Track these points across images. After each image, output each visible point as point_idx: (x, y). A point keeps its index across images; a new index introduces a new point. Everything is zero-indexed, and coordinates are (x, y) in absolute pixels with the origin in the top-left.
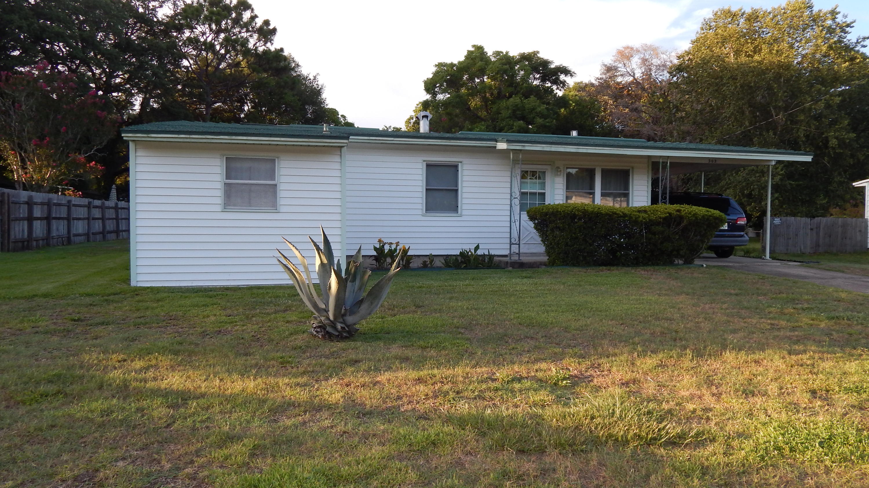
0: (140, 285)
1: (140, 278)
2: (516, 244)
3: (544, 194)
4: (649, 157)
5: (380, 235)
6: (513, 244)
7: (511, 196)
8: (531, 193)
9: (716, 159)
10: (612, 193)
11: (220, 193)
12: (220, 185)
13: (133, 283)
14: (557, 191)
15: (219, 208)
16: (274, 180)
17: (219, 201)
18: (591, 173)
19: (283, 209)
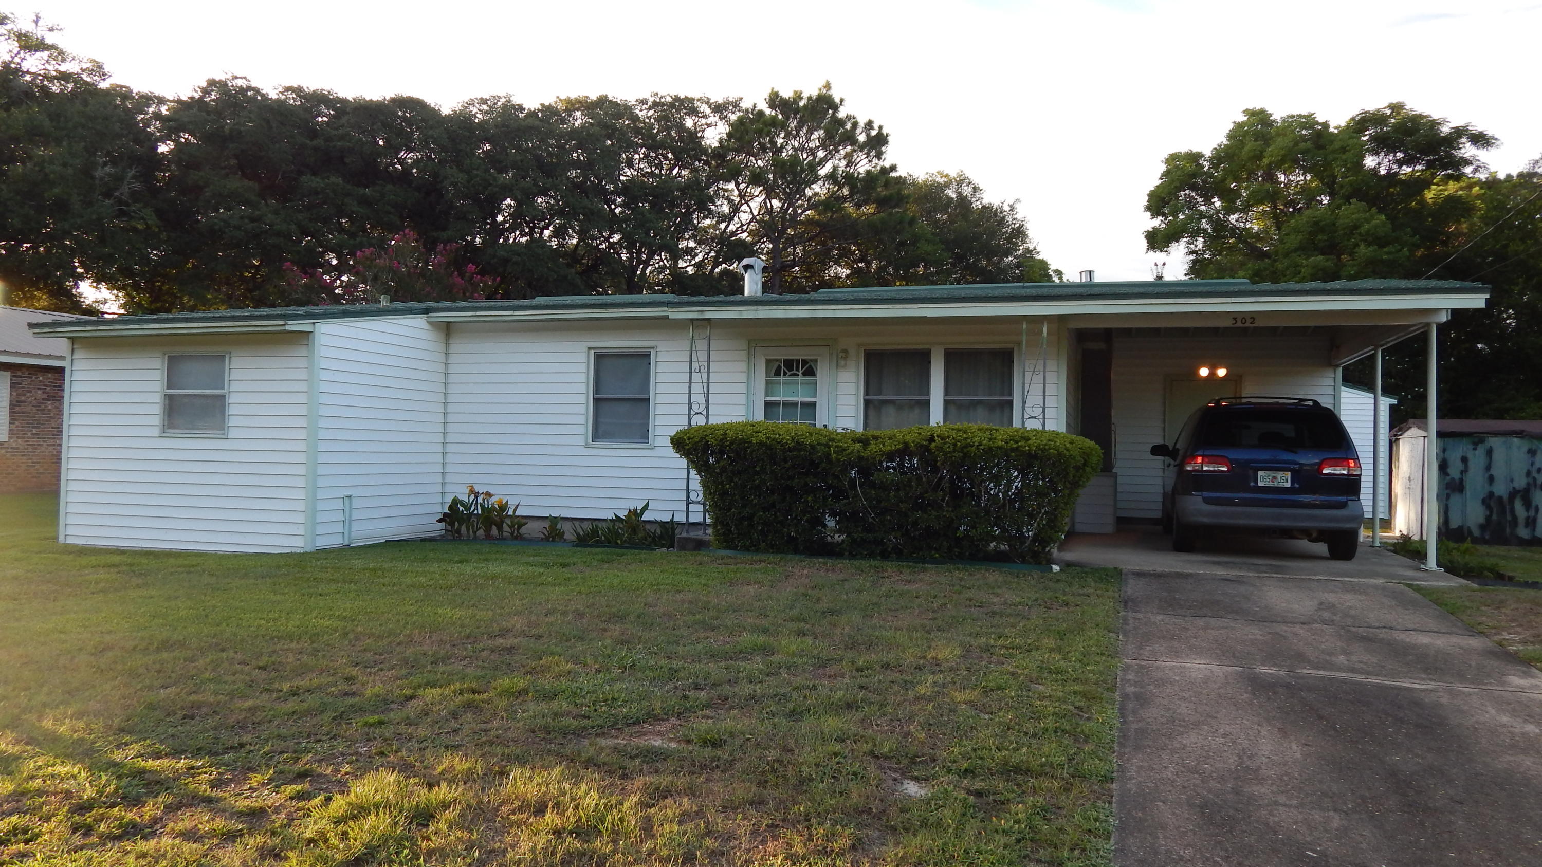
0: (70, 541)
1: (71, 531)
2: (698, 503)
3: (813, 405)
4: (1062, 319)
5: (472, 480)
6: (693, 502)
7: (690, 408)
8: (786, 404)
9: (1253, 315)
10: (980, 402)
11: (157, 409)
12: (158, 398)
13: (61, 539)
14: (842, 400)
15: (156, 432)
16: (223, 388)
17: (157, 421)
18: (922, 358)
19: (233, 433)
